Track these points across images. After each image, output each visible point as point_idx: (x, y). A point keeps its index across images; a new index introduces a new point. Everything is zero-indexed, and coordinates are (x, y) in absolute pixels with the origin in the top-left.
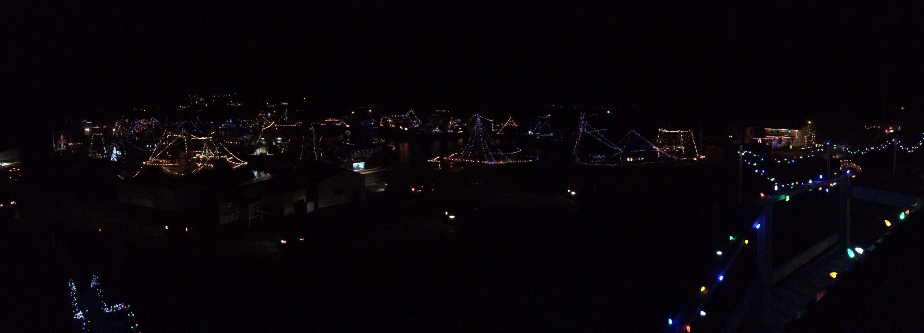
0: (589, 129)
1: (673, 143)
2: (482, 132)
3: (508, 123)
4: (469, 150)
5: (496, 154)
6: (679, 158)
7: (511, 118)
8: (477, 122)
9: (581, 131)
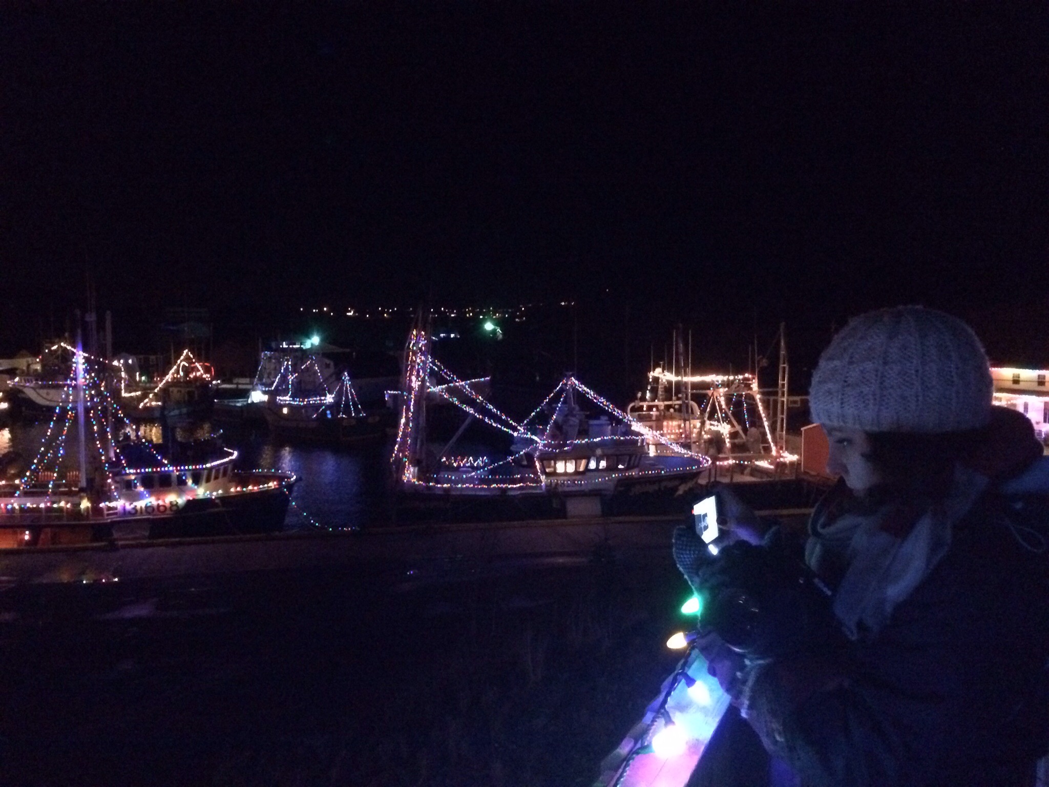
0: (439, 379)
1: (692, 412)
2: (96, 404)
3: (177, 372)
4: (50, 467)
5: (153, 472)
6: (715, 459)
7: (187, 354)
8: (75, 371)
9: (415, 384)
